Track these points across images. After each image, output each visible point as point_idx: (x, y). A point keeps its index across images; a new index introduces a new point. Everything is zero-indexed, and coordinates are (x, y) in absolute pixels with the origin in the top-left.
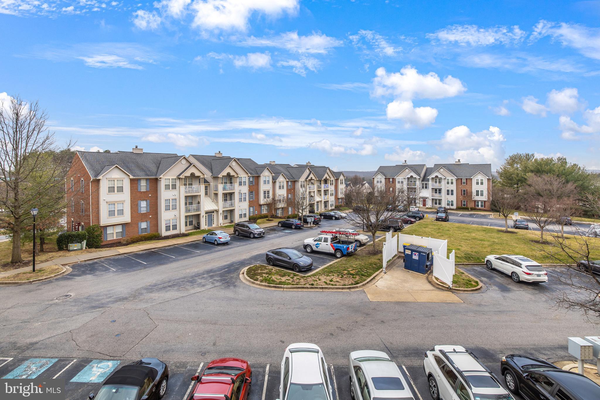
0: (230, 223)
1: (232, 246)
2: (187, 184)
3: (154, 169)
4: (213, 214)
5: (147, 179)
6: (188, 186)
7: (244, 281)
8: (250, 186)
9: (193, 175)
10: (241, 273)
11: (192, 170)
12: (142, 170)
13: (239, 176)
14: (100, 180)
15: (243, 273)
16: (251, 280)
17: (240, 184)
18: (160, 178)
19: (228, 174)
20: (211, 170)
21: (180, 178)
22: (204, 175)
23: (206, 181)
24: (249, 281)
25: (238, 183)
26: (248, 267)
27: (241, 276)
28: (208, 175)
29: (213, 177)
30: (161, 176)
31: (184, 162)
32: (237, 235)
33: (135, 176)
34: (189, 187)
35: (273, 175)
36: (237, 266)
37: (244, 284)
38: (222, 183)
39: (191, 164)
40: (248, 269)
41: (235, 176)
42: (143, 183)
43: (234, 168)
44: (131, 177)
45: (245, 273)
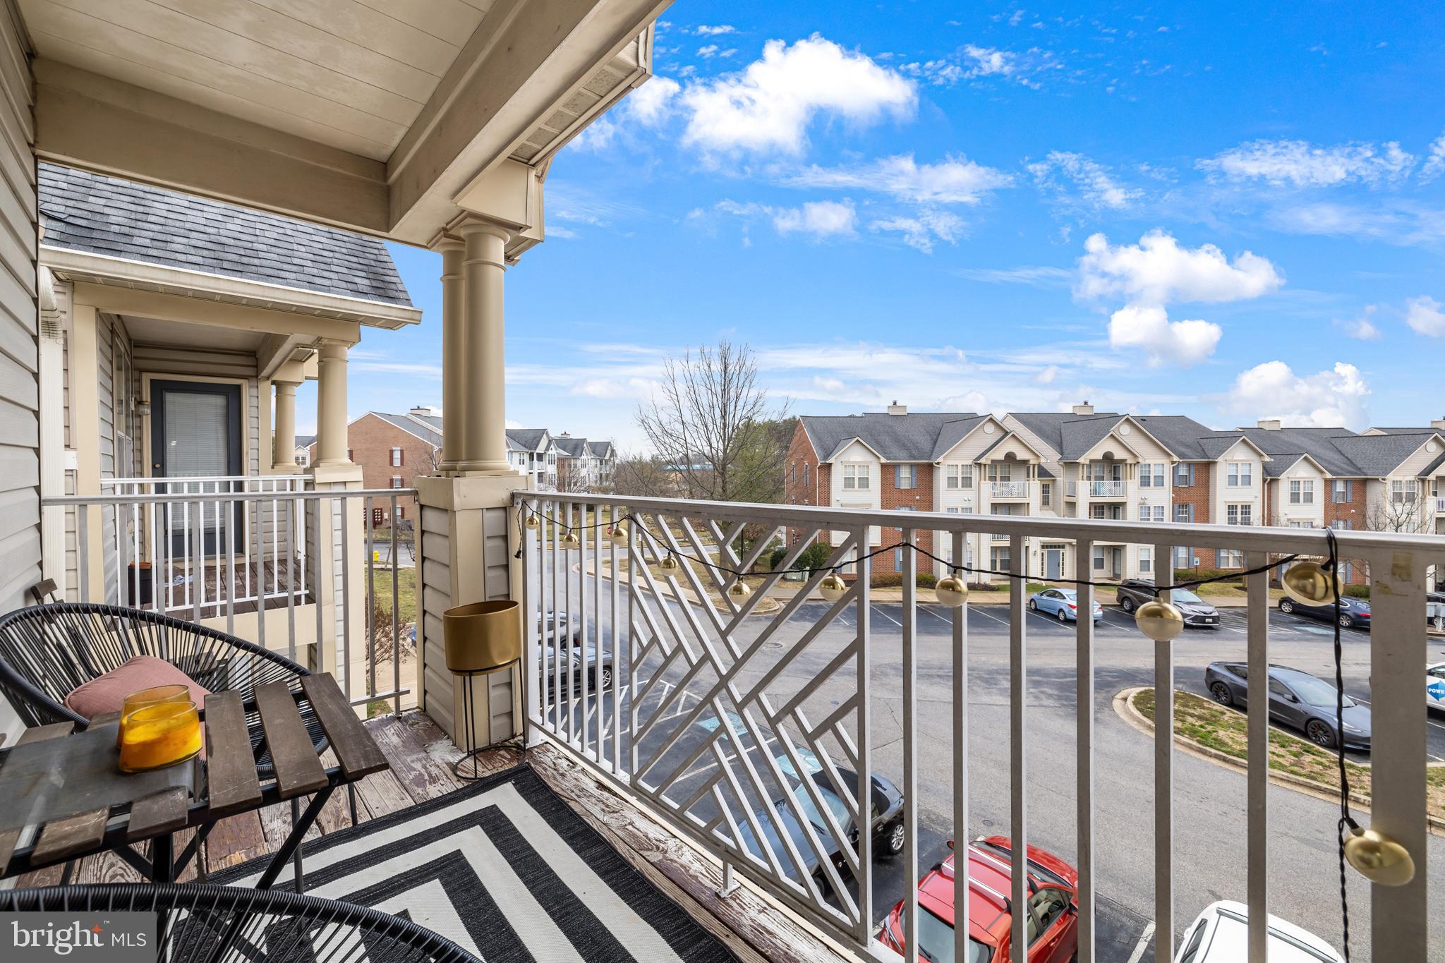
0: (1111, 579)
1: (1106, 632)
2: (998, 478)
3: (925, 443)
4: (1062, 551)
5: (911, 465)
6: (998, 482)
7: (1123, 716)
8: (1175, 489)
9: (1010, 457)
10: (1119, 696)
11: (1009, 446)
12: (903, 446)
13: (1140, 460)
14: (831, 464)
15: (1125, 699)
16: (1145, 719)
17: (1145, 481)
18: (938, 463)
19: (1108, 458)
20: (1060, 447)
21: (980, 465)
22: (1038, 457)
23: (1043, 473)
24: (1140, 722)
25: (1137, 480)
26: (1142, 689)
27: (1117, 703)
28: (1049, 457)
29: (1065, 463)
30: (940, 460)
31: (990, 428)
32: (1126, 611)
33: (890, 459)
34: (1001, 485)
35: (1267, 459)
36: (1109, 679)
37: (1123, 722)
38: (1089, 478)
39: (1007, 433)
40: (1141, 693)
41: (1129, 462)
42: (905, 473)
43: (1125, 440)
44: (883, 460)
45: (1130, 700)
